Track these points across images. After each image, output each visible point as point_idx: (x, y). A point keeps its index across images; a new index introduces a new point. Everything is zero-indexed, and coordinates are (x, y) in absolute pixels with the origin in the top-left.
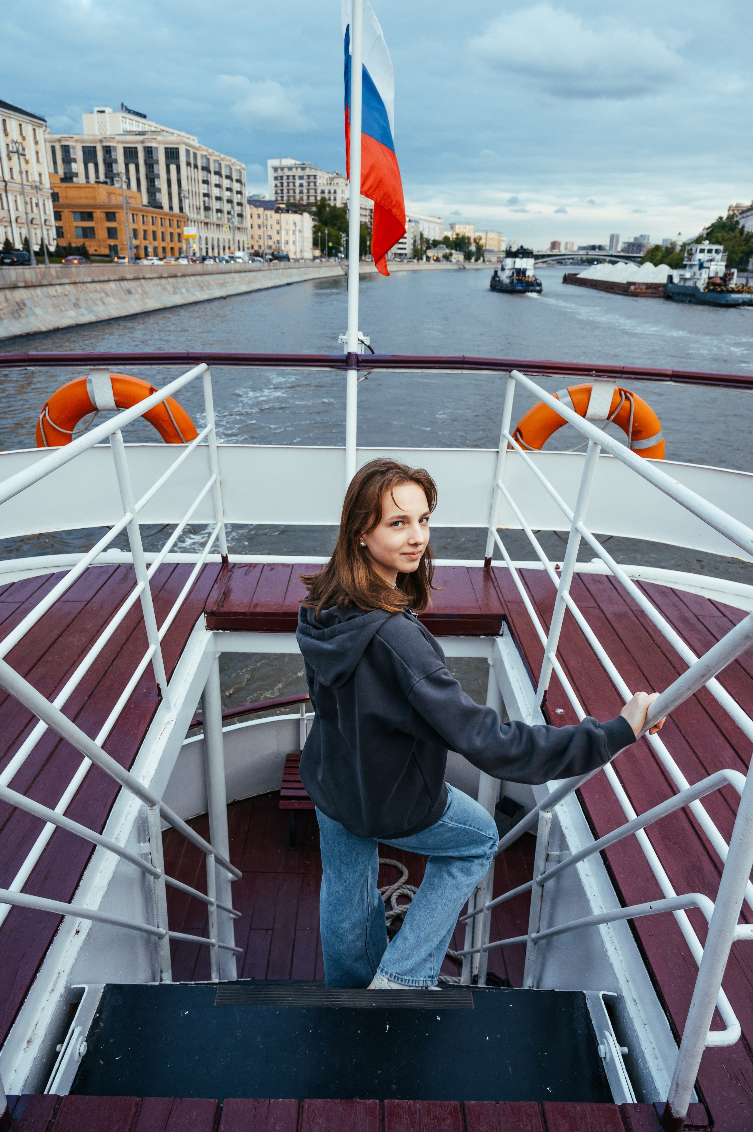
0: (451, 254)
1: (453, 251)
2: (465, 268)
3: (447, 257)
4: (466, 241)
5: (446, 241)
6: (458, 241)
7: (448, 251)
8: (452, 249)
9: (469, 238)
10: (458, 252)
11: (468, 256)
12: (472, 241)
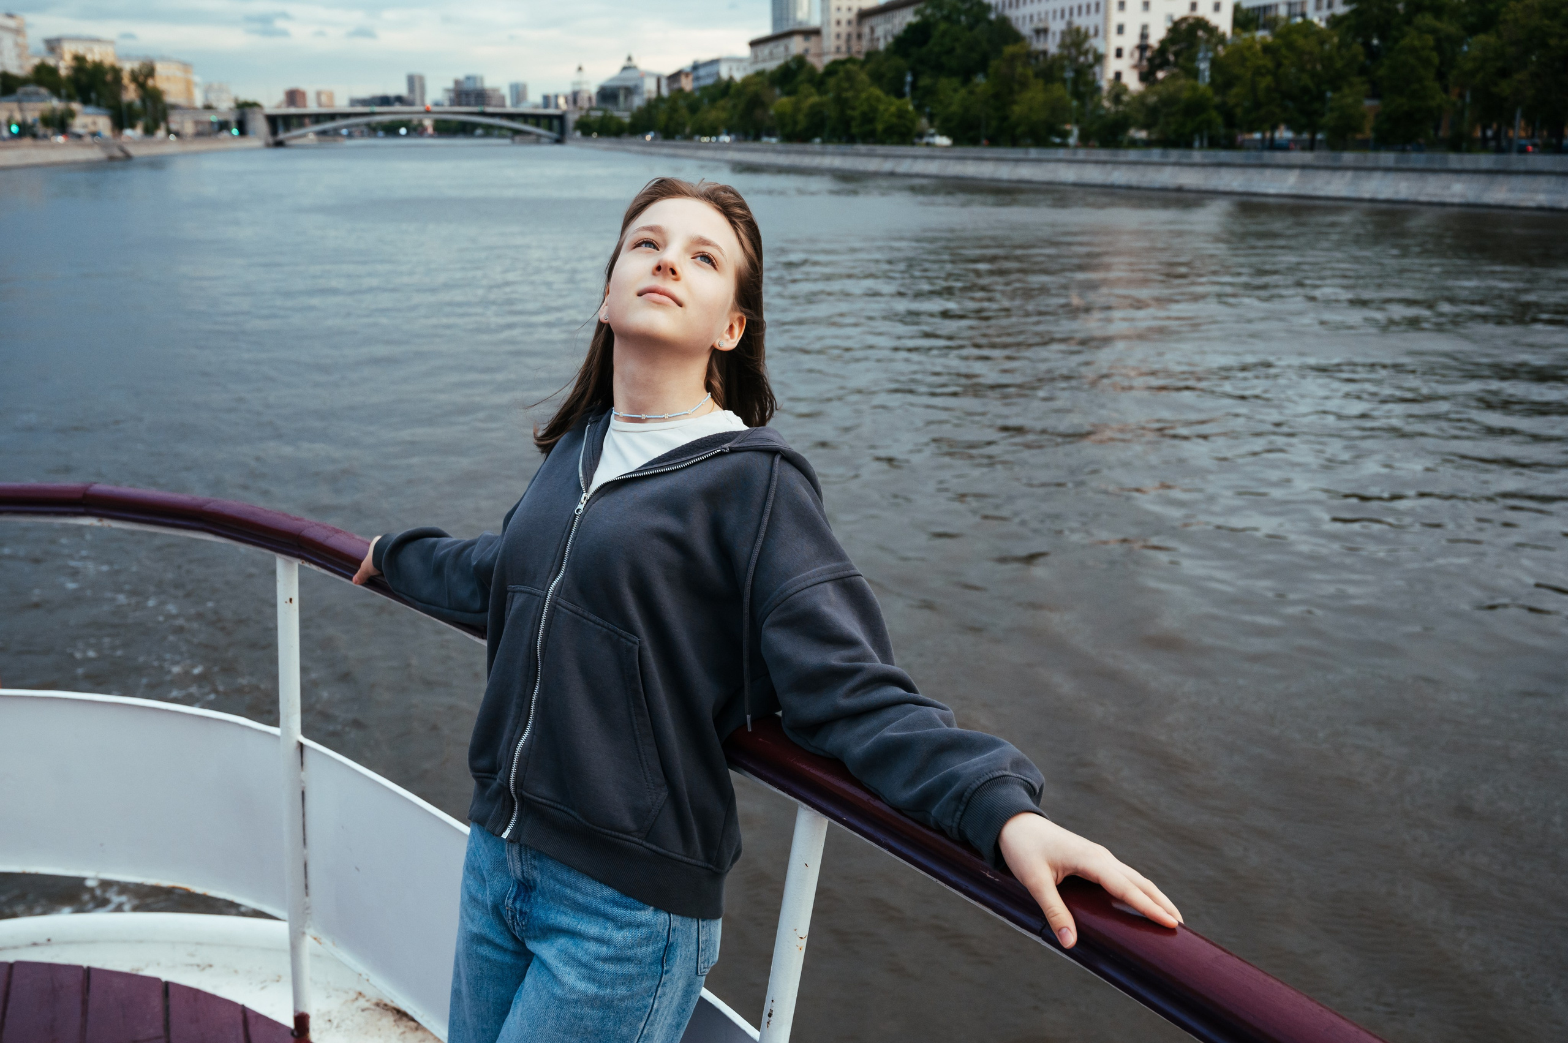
0: (72, 114)
1: (76, 106)
2: (128, 157)
3: (60, 124)
4: (109, 77)
5: (44, 76)
6: (84, 79)
7: (56, 104)
8: (70, 98)
9: (116, 72)
10: (90, 109)
11: (122, 119)
12: (126, 79)
